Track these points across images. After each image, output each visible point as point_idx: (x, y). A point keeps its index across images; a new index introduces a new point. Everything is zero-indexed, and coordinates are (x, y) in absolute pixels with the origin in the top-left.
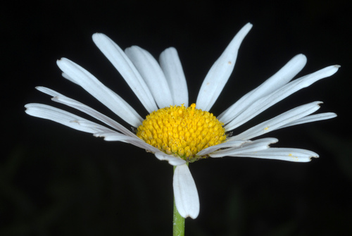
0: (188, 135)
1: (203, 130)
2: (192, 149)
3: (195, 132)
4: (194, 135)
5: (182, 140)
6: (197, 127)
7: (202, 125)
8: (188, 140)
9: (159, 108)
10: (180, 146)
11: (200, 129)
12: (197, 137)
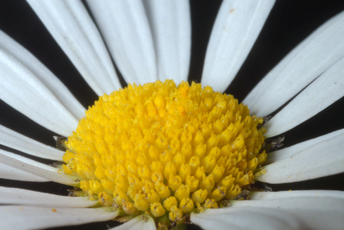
0: (169, 169)
1: (207, 153)
2: (183, 203)
3: (187, 160)
4: (184, 170)
5: (158, 184)
6: (194, 146)
7: (206, 138)
8: (170, 181)
9: (124, 84)
10: (152, 196)
11: (200, 150)
12: (193, 173)
